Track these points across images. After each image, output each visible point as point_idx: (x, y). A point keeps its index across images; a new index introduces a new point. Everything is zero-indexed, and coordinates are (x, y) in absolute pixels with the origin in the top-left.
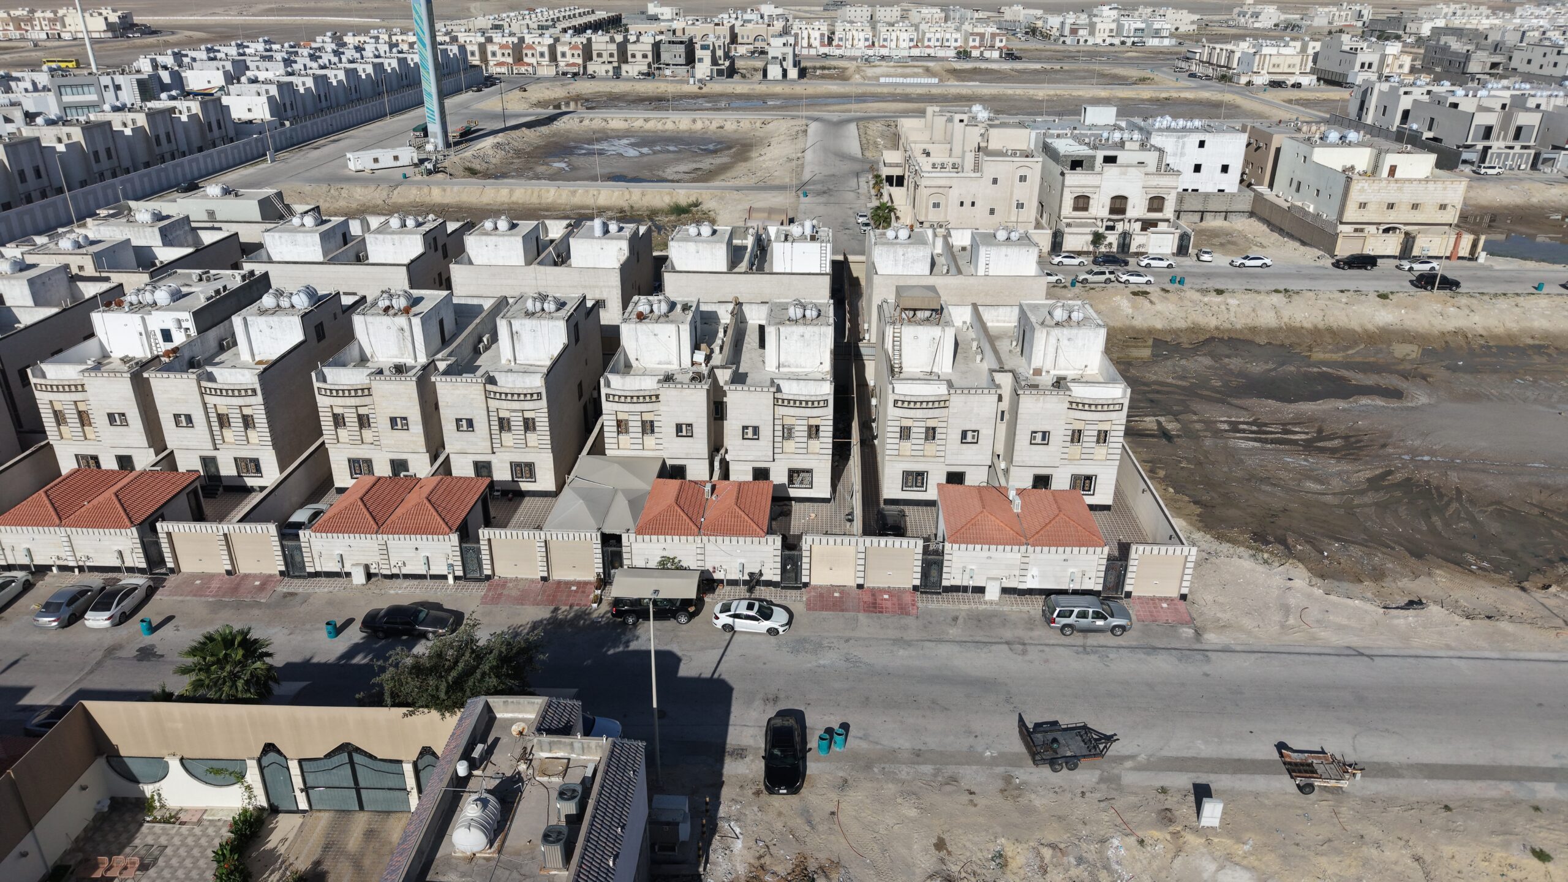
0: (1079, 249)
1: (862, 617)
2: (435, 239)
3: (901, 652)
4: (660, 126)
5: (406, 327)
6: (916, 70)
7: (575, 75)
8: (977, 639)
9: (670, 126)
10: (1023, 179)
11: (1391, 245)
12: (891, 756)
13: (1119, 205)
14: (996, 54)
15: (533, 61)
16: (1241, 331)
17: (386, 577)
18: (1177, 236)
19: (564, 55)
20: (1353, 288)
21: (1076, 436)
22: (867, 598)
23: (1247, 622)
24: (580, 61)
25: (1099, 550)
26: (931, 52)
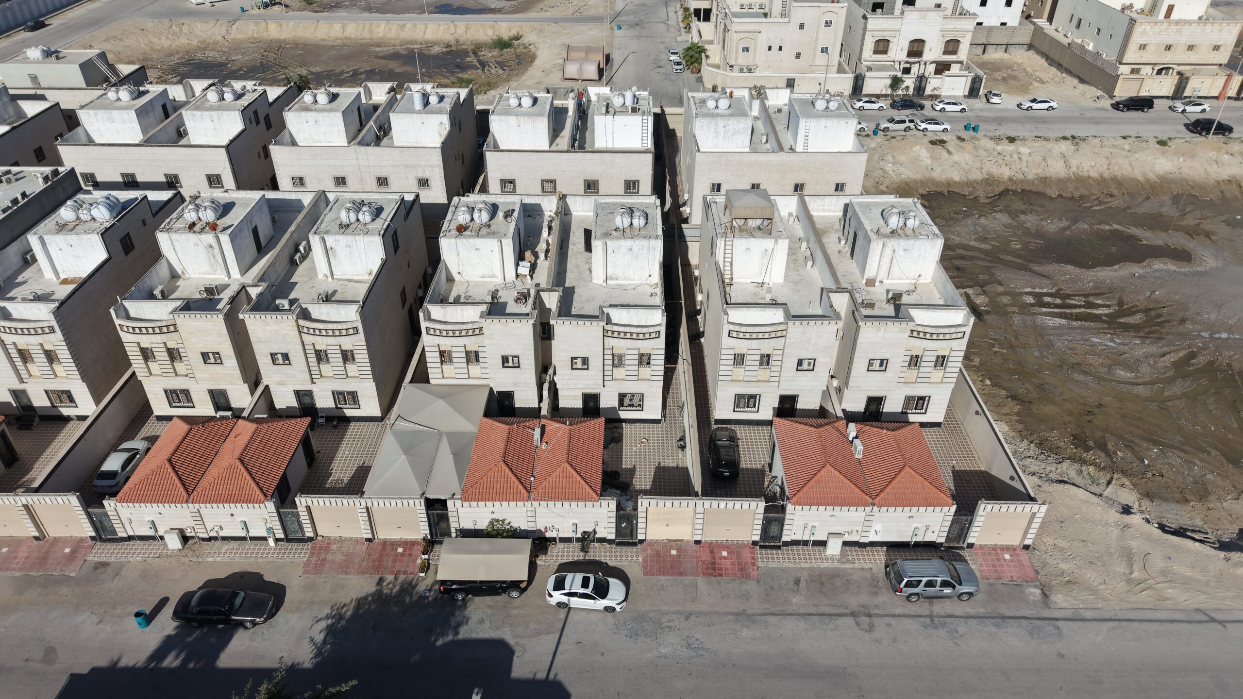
0: (878, 92)
1: (701, 581)
2: (256, 113)
3: (745, 633)
5: (215, 245)
8: (822, 609)
10: (828, 24)
11: (1165, 86)
13: (916, 49)
16: (1032, 182)
17: (203, 539)
18: (970, 79)
20: (1134, 134)
21: (915, 361)
22: (706, 556)
23: (1091, 576)
25: (946, 509)
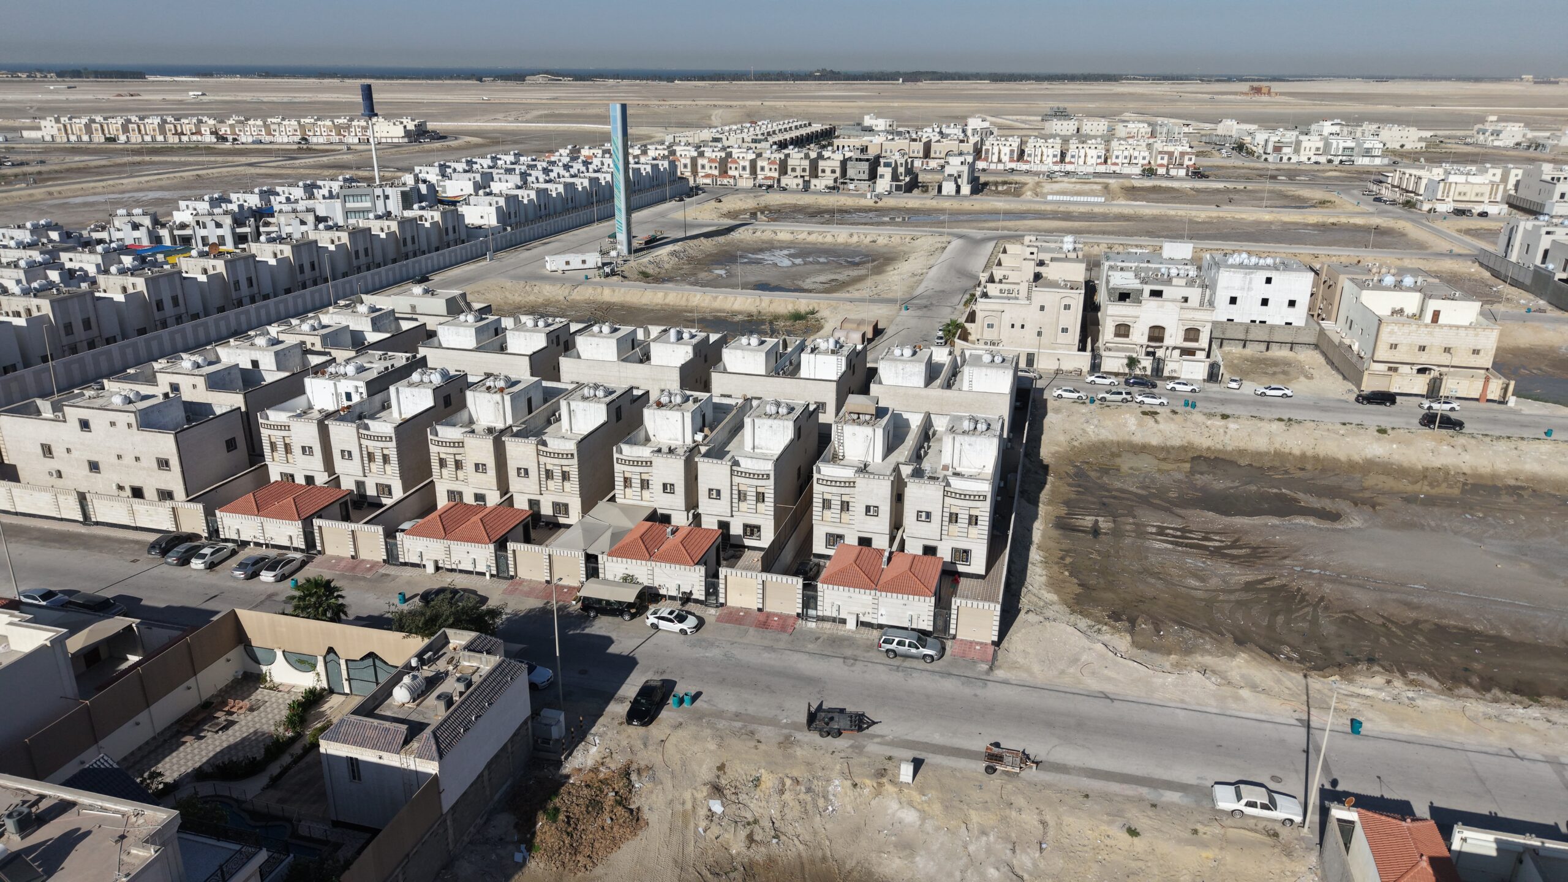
0: (1116, 370)
1: (752, 631)
2: (558, 337)
3: (766, 655)
4: (820, 239)
5: (500, 402)
7: (770, 187)
8: (826, 653)
9: (829, 239)
10: (1067, 307)
11: (1420, 385)
12: (720, 714)
13: (1157, 334)
14: (1182, 173)
15: (736, 173)
16: (1231, 452)
17: (448, 570)
18: (1207, 364)
19: (762, 169)
20: (1355, 422)
21: (953, 517)
22: (762, 618)
23: (1035, 667)
24: (776, 175)
25: (928, 599)
26: (1117, 169)
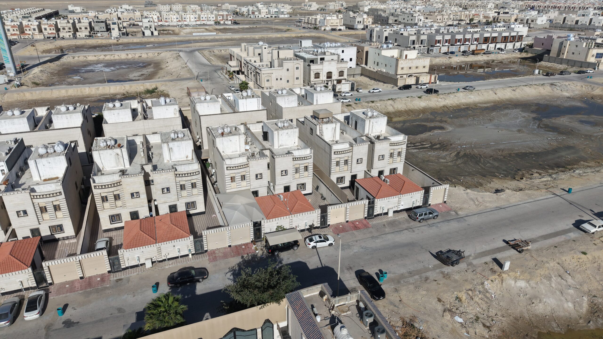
1: (354, 232)
3: (377, 241)
4: (112, 58)
5: (120, 153)
6: (202, 30)
7: (54, 38)
8: (396, 230)
9: (117, 57)
10: (297, 68)
11: (412, 81)
12: (402, 276)
13: (329, 75)
14: (230, 23)
15: (30, 32)
17: (160, 261)
18: (350, 84)
19: (45, 29)
20: (410, 96)
21: (392, 155)
22: (352, 225)
24: (54, 32)
25: (421, 191)
26: (205, 22)
